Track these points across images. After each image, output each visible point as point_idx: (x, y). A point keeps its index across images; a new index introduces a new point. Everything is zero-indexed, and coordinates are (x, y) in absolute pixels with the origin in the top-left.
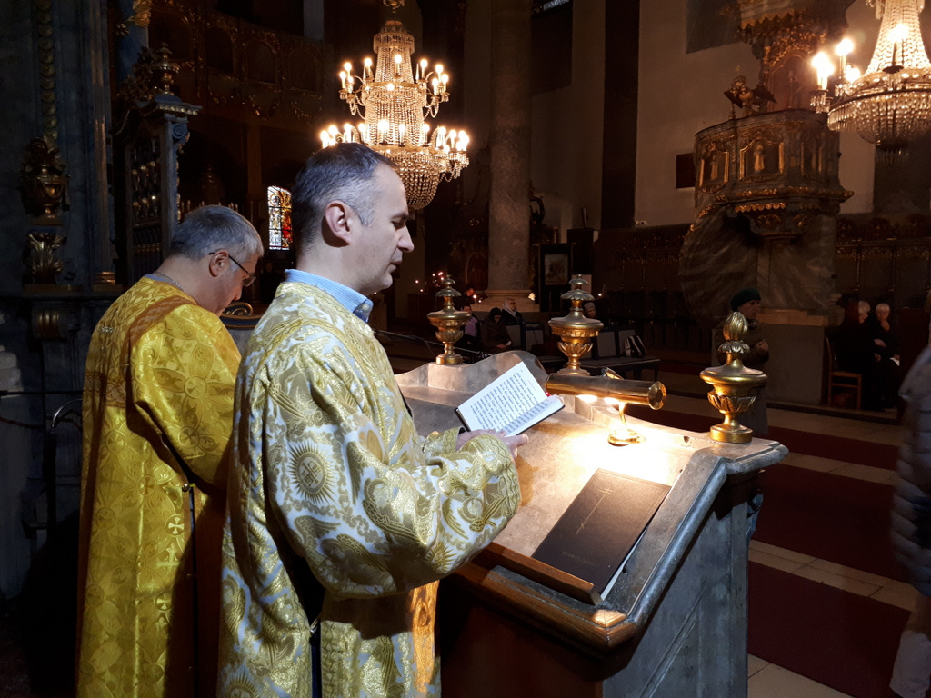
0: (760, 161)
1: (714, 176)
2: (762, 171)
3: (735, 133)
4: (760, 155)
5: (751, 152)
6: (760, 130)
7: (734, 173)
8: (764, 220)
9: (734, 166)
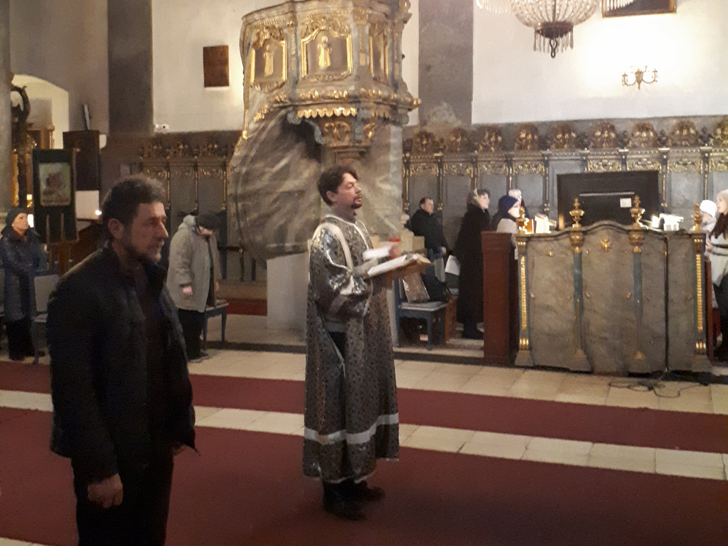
0: (325, 55)
1: (268, 70)
2: (329, 69)
3: (294, 18)
4: (325, 49)
5: (313, 43)
6: (324, 18)
7: (294, 68)
8: (330, 128)
9: (294, 59)
